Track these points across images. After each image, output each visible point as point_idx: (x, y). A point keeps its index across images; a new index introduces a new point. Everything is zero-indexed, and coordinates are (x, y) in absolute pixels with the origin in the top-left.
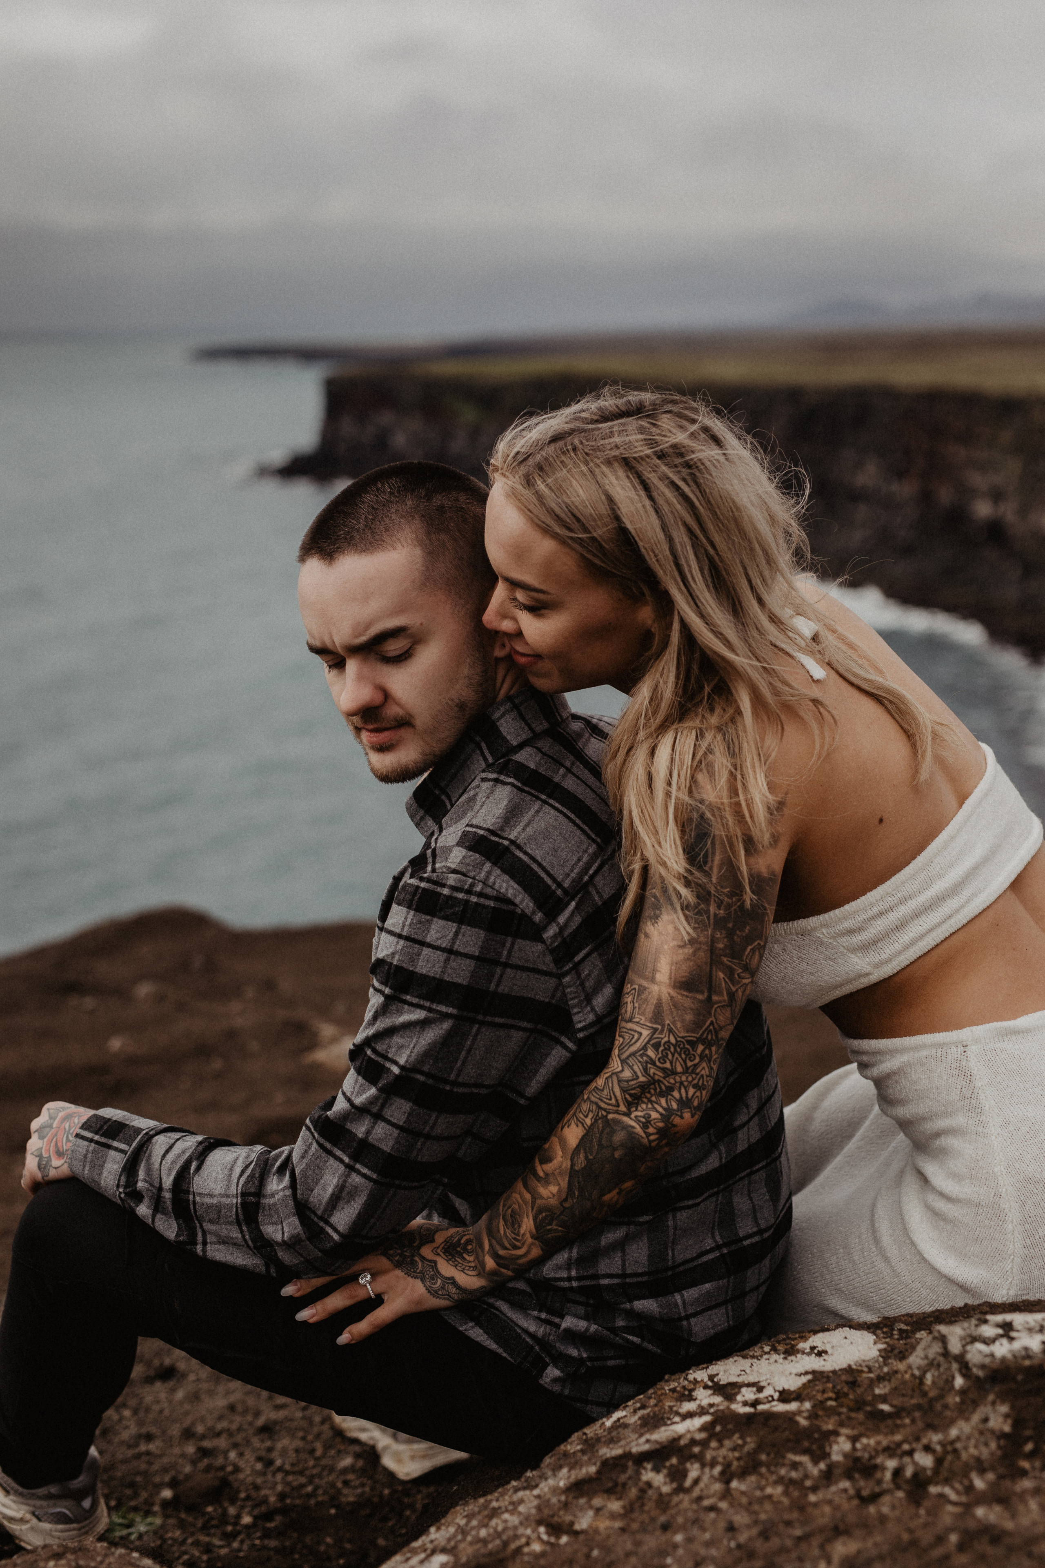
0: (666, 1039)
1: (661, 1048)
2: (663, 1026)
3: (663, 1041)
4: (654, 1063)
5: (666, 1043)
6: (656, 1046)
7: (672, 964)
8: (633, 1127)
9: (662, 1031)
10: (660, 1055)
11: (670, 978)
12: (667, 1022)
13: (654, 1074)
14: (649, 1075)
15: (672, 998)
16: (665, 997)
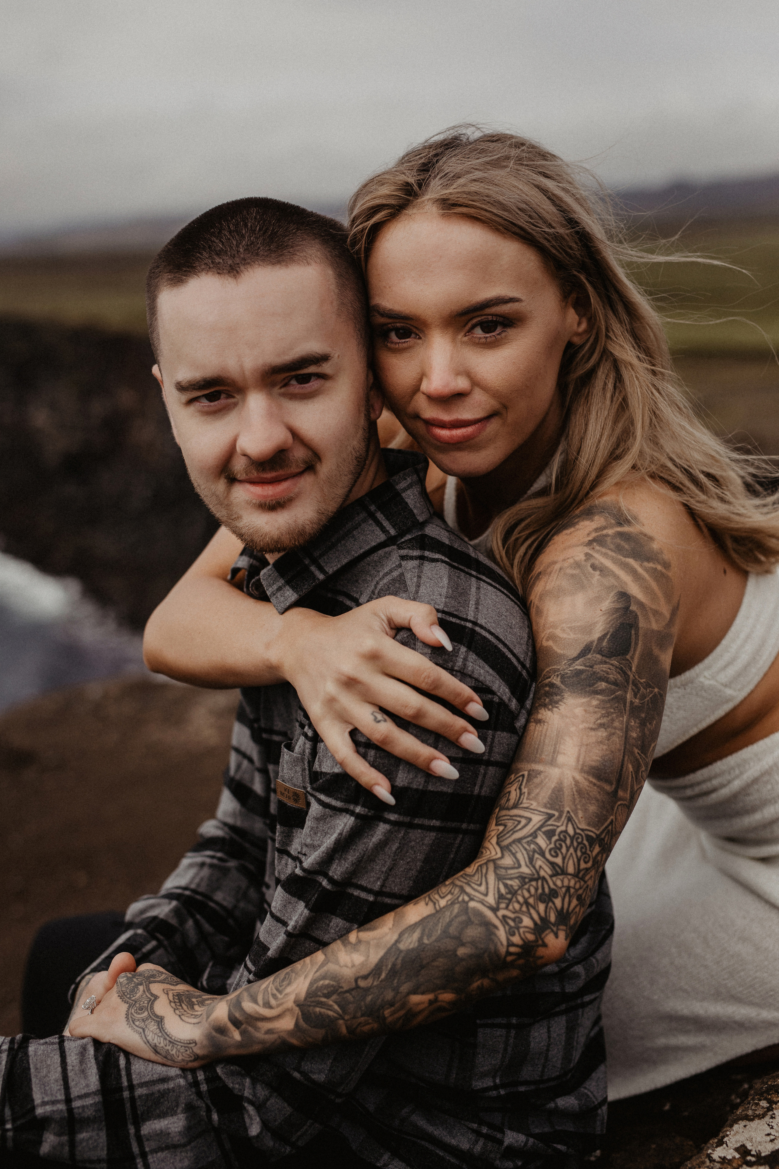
0: (563, 828)
1: (556, 838)
2: (561, 813)
3: (559, 830)
4: (542, 854)
5: (561, 832)
6: (549, 834)
7: (581, 745)
8: (496, 927)
9: (559, 818)
10: (552, 846)
11: (578, 760)
12: (567, 809)
13: (540, 867)
14: (534, 867)
15: (577, 782)
16: (568, 783)
